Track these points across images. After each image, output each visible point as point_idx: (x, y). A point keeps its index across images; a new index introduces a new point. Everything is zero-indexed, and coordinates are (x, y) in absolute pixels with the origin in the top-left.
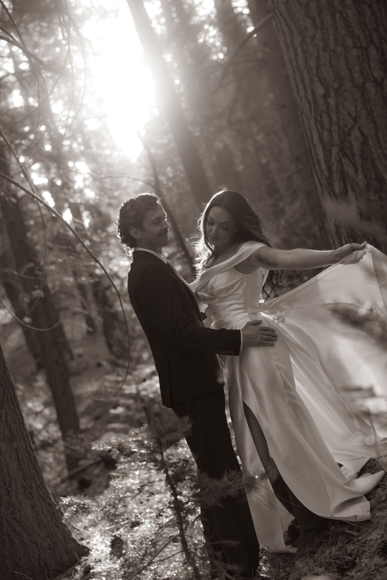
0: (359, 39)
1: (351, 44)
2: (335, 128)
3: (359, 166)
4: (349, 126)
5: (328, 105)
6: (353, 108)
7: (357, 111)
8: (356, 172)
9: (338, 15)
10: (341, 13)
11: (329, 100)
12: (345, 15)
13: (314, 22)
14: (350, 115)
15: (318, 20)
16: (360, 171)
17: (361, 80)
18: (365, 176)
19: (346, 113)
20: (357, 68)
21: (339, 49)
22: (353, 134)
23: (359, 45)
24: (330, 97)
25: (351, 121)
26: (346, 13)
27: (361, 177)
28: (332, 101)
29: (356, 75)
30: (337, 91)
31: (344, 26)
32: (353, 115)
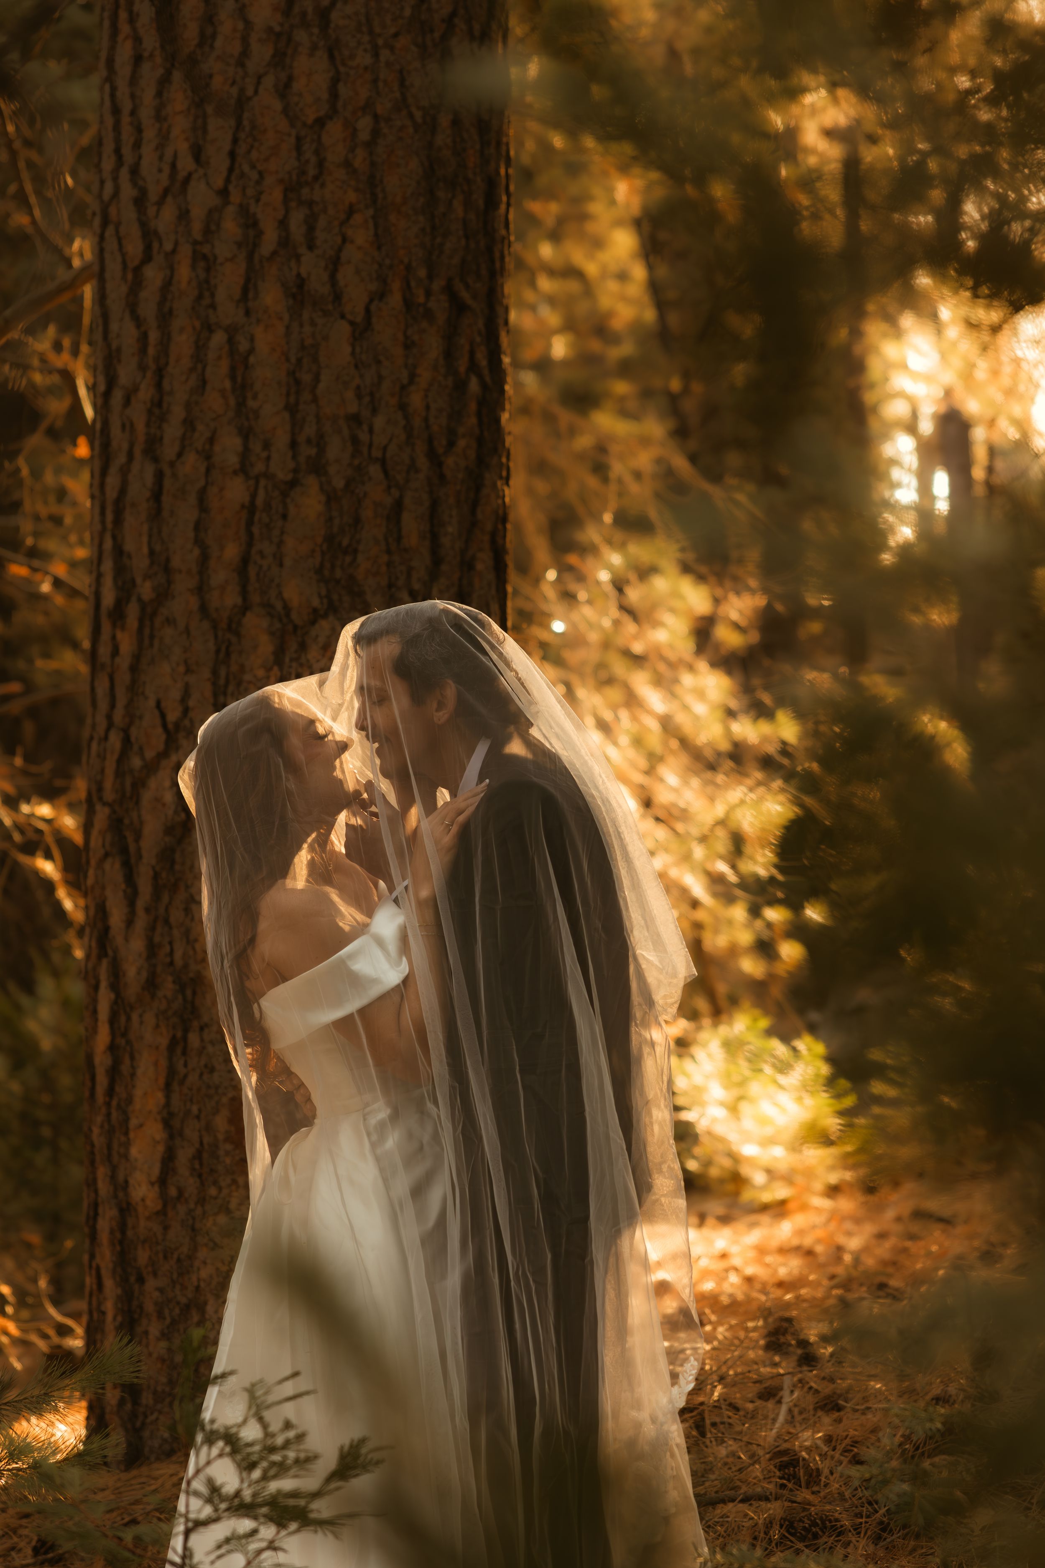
0: (267, 446)
1: (233, 460)
2: (115, 740)
3: (140, 904)
4: (149, 754)
5: (115, 652)
6: (176, 694)
7: (186, 711)
8: (130, 923)
9: (219, 338)
10: (232, 332)
11: (119, 635)
12: (243, 346)
13: (143, 338)
14: (163, 716)
15: (154, 336)
16: (141, 921)
17: (232, 599)
18: (152, 949)
19: (152, 703)
20: (232, 551)
21: (191, 464)
22: (152, 783)
23: (260, 467)
24: (123, 628)
25: (158, 738)
26: (252, 339)
27: (137, 945)
28: (127, 644)
29: (220, 576)
30: (148, 613)
31: (228, 384)
32: (172, 716)
